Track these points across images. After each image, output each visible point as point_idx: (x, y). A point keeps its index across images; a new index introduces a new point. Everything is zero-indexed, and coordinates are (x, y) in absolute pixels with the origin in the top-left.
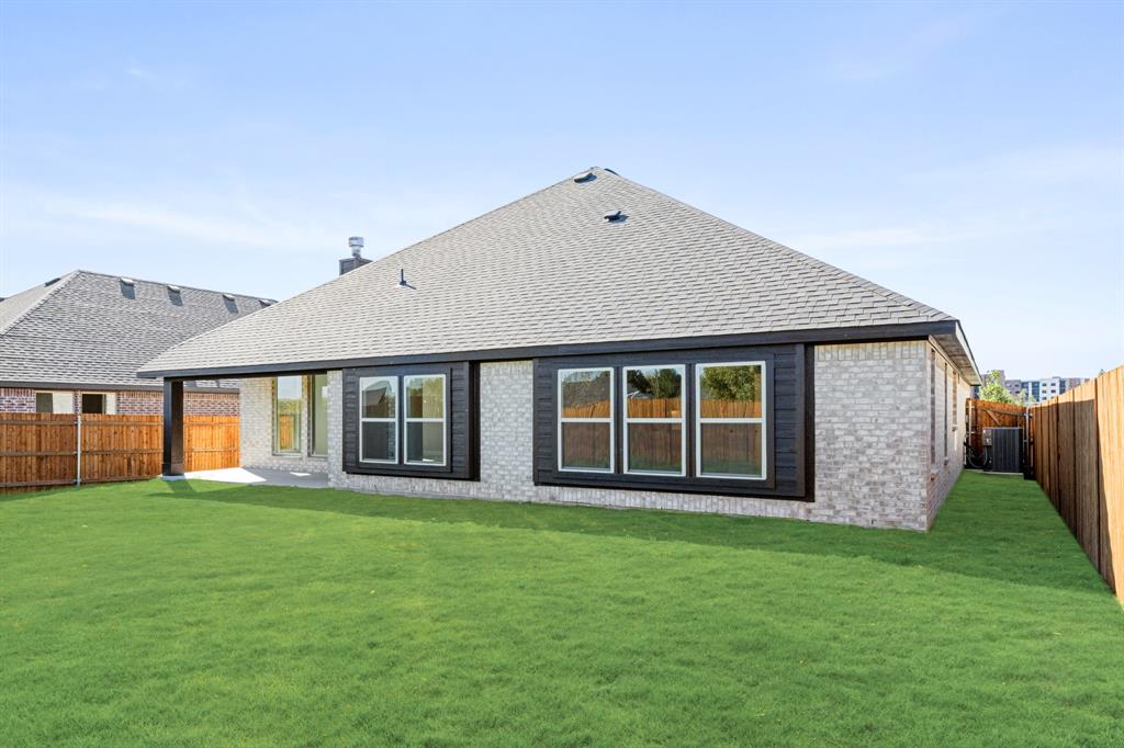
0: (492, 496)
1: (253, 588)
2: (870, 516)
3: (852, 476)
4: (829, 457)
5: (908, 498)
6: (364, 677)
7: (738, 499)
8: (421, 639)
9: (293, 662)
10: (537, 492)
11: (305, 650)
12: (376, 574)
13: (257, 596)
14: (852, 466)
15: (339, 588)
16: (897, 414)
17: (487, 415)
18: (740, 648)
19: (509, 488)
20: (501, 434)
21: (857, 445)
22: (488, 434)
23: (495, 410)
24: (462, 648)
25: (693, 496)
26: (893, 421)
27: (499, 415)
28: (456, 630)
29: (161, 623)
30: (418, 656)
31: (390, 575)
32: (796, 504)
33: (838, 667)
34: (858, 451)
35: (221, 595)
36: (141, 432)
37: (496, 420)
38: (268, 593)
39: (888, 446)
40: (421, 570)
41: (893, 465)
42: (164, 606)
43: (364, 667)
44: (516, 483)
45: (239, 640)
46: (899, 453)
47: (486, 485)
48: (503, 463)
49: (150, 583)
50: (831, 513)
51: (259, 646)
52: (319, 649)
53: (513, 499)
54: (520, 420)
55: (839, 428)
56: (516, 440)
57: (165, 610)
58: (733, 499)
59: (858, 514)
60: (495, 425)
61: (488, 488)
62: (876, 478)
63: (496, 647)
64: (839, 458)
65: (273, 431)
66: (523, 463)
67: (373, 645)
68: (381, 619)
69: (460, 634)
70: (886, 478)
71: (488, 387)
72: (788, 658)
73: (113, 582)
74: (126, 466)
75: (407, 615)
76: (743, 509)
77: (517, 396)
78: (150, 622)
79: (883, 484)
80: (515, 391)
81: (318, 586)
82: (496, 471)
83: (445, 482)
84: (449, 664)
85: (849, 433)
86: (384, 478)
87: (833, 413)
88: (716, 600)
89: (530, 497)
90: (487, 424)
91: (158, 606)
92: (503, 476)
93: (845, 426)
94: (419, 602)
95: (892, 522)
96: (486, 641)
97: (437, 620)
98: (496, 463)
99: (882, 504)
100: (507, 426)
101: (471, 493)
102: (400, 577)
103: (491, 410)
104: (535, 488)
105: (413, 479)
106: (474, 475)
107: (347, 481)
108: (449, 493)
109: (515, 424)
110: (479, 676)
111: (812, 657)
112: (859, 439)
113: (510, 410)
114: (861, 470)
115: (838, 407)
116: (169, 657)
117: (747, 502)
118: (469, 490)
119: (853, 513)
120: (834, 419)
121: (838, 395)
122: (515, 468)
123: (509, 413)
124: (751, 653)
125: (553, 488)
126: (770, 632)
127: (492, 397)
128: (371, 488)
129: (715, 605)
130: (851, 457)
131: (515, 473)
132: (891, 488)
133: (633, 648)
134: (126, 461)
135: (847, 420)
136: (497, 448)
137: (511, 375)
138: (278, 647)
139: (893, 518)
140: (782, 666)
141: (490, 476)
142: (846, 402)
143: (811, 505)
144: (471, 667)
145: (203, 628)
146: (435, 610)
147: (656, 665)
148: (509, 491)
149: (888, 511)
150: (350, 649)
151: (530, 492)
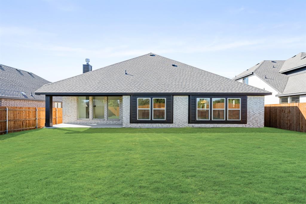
0: (176, 127)
1: (96, 153)
2: (255, 126)
3: (253, 119)
4: (249, 116)
5: (261, 122)
6: (124, 172)
7: (233, 124)
8: (138, 164)
9: (106, 169)
10: (189, 125)
11: (109, 166)
12: (127, 150)
13: (97, 155)
14: (253, 117)
15: (118, 153)
16: (260, 108)
17: (175, 108)
18: (218, 166)
19: (181, 124)
20: (179, 112)
21: (254, 114)
22: (175, 112)
23: (178, 107)
24: (149, 166)
25: (224, 124)
26: (259, 109)
27: (178, 108)
28: (147, 162)
29: (73, 161)
30: (138, 167)
31: (131, 150)
32: (243, 124)
33: (243, 170)
34: (254, 115)
35: (88, 154)
36: (26, 113)
37: (177, 109)
38: (100, 154)
39: (259, 114)
40: (138, 149)
41: (259, 117)
42: (74, 157)
43: (124, 170)
44: (183, 123)
45: (93, 164)
46: (260, 115)
47: (175, 124)
48: (180, 119)
49: (70, 152)
50: (249, 126)
51: (98, 165)
52: (113, 166)
53: (182, 127)
54: (184, 109)
55: (251, 111)
56: (183, 114)
57: (74, 158)
58: (232, 124)
59: (254, 126)
60: (177, 110)
61: (175, 125)
62: (256, 119)
63: (157, 165)
64: (251, 116)
65: (77, 112)
66: (185, 119)
67: (126, 165)
68: (128, 159)
69: (149, 163)
70: (258, 119)
71: (176, 101)
72: (230, 168)
73: (61, 152)
74: (22, 125)
75: (134, 159)
76: (234, 126)
77: (183, 103)
78: (70, 160)
79: (258, 120)
80: (183, 102)
81: (113, 152)
82: (178, 121)
83: (163, 124)
84: (146, 169)
85: (252, 111)
86: (143, 124)
87: (250, 108)
88: (212, 156)
89: (187, 126)
90: (175, 110)
91: (72, 157)
92: (179, 122)
93: (252, 110)
94: (138, 156)
95: (259, 127)
96: (154, 164)
97: (142, 160)
98: (178, 119)
99: (257, 124)
100: (181, 110)
101: (171, 126)
102: (133, 151)
103: (177, 107)
104: (188, 124)
105: (153, 124)
106: (171, 122)
107: (130, 125)
108: (164, 127)
109: (183, 110)
110: (153, 172)
111: (236, 168)
112: (254, 113)
113: (181, 107)
114: (254, 118)
115: (250, 107)
116: (75, 168)
117: (235, 125)
118: (171, 125)
119: (253, 125)
120: (250, 109)
121: (251, 105)
122: (183, 120)
123: (181, 108)
124: (221, 167)
125: (193, 124)
126: (226, 162)
127: (177, 104)
128: (138, 126)
129: (212, 157)
130: (253, 116)
131: (183, 121)
132: (259, 121)
133: (191, 166)
134: (22, 123)
135: (252, 109)
136: (178, 116)
137: (182, 99)
138: (102, 166)
139: (259, 126)
140: (228, 170)
141: (176, 122)
142: (252, 106)
143: (246, 124)
144: (151, 170)
145: (83, 161)
146: (142, 158)
147: (197, 169)
148: (181, 125)
149: (258, 125)
150: (121, 166)
151: (187, 125)
